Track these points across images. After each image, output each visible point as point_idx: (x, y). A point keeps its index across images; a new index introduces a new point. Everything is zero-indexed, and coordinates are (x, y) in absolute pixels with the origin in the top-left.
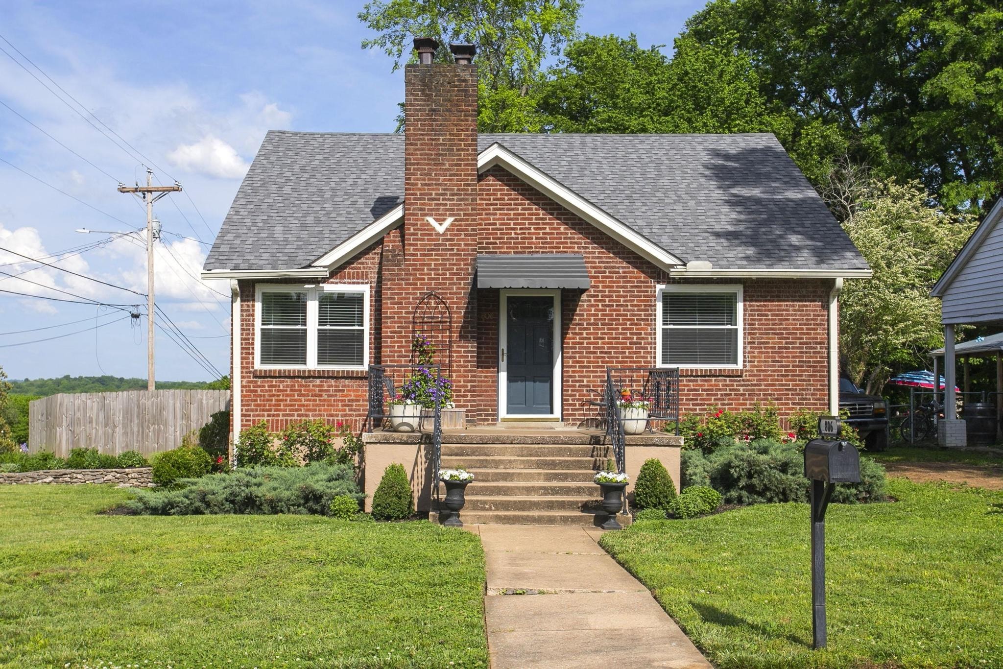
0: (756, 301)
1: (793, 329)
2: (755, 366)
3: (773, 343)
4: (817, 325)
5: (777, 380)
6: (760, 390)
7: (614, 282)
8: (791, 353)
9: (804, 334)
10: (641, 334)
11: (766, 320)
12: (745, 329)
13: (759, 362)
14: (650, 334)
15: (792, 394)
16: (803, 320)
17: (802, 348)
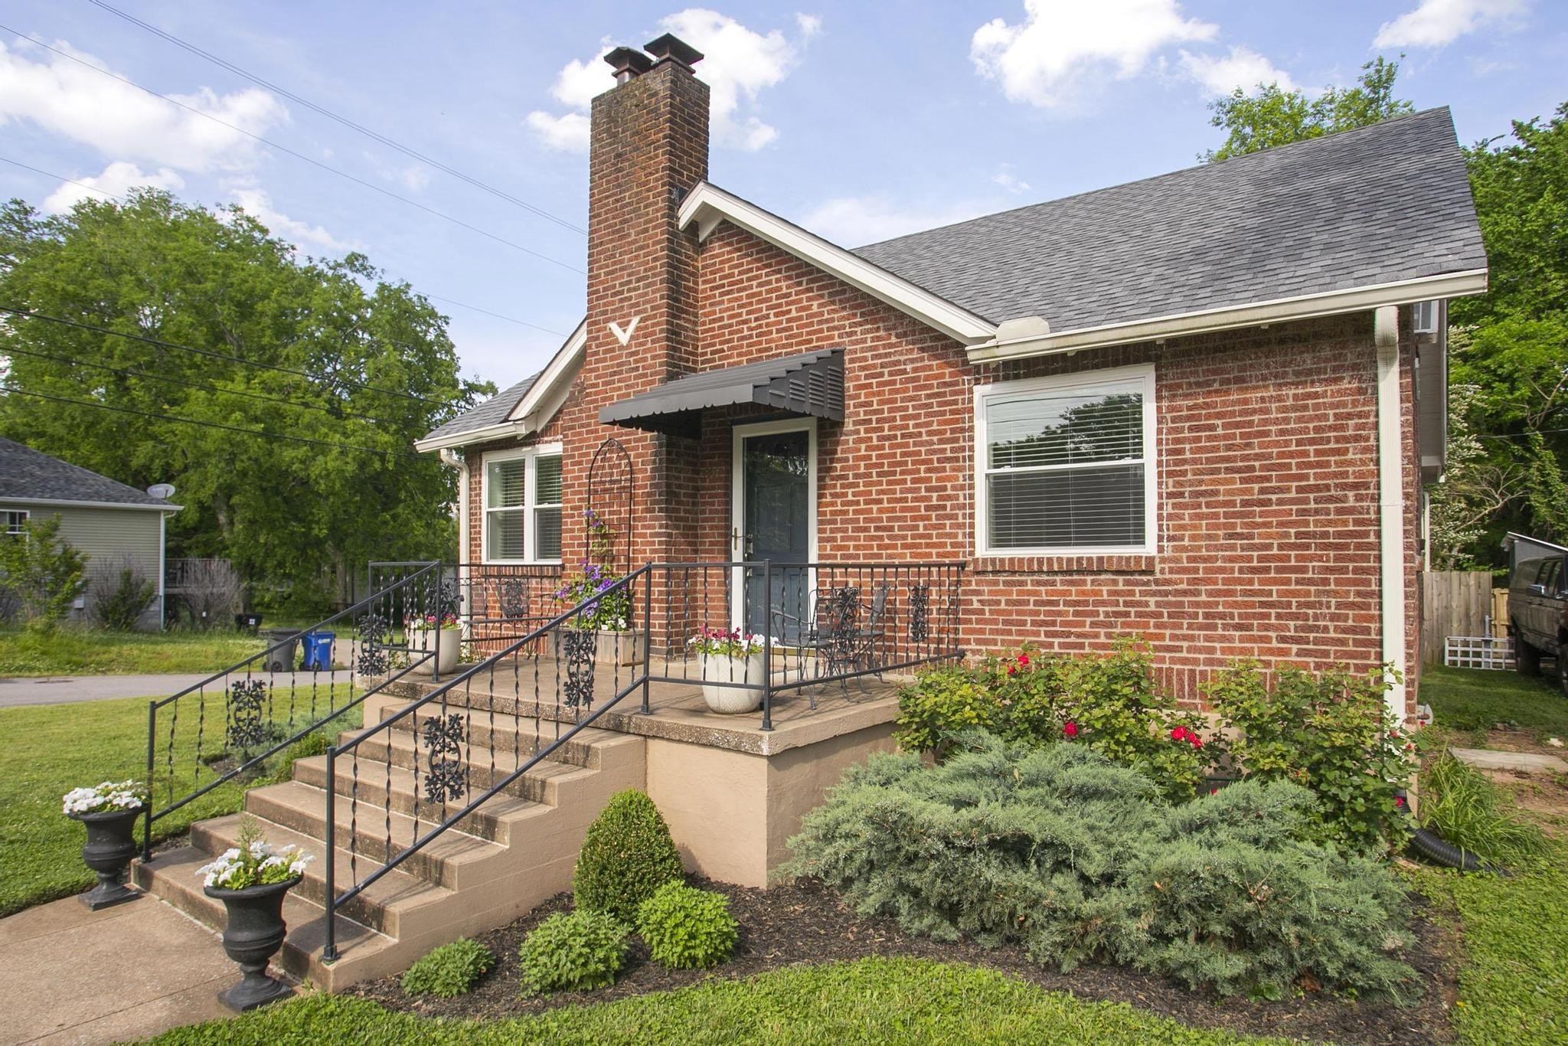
0: (1186, 396)
1: (1281, 455)
2: (1184, 549)
3: (1228, 492)
4: (1346, 440)
5: (1239, 581)
6: (1197, 605)
7: (897, 391)
8: (1275, 513)
9: (1310, 465)
10: (945, 488)
11: (1209, 438)
12: (1160, 464)
13: (1193, 538)
14: (962, 488)
15: (1279, 616)
16: (1306, 430)
17: (1306, 501)
